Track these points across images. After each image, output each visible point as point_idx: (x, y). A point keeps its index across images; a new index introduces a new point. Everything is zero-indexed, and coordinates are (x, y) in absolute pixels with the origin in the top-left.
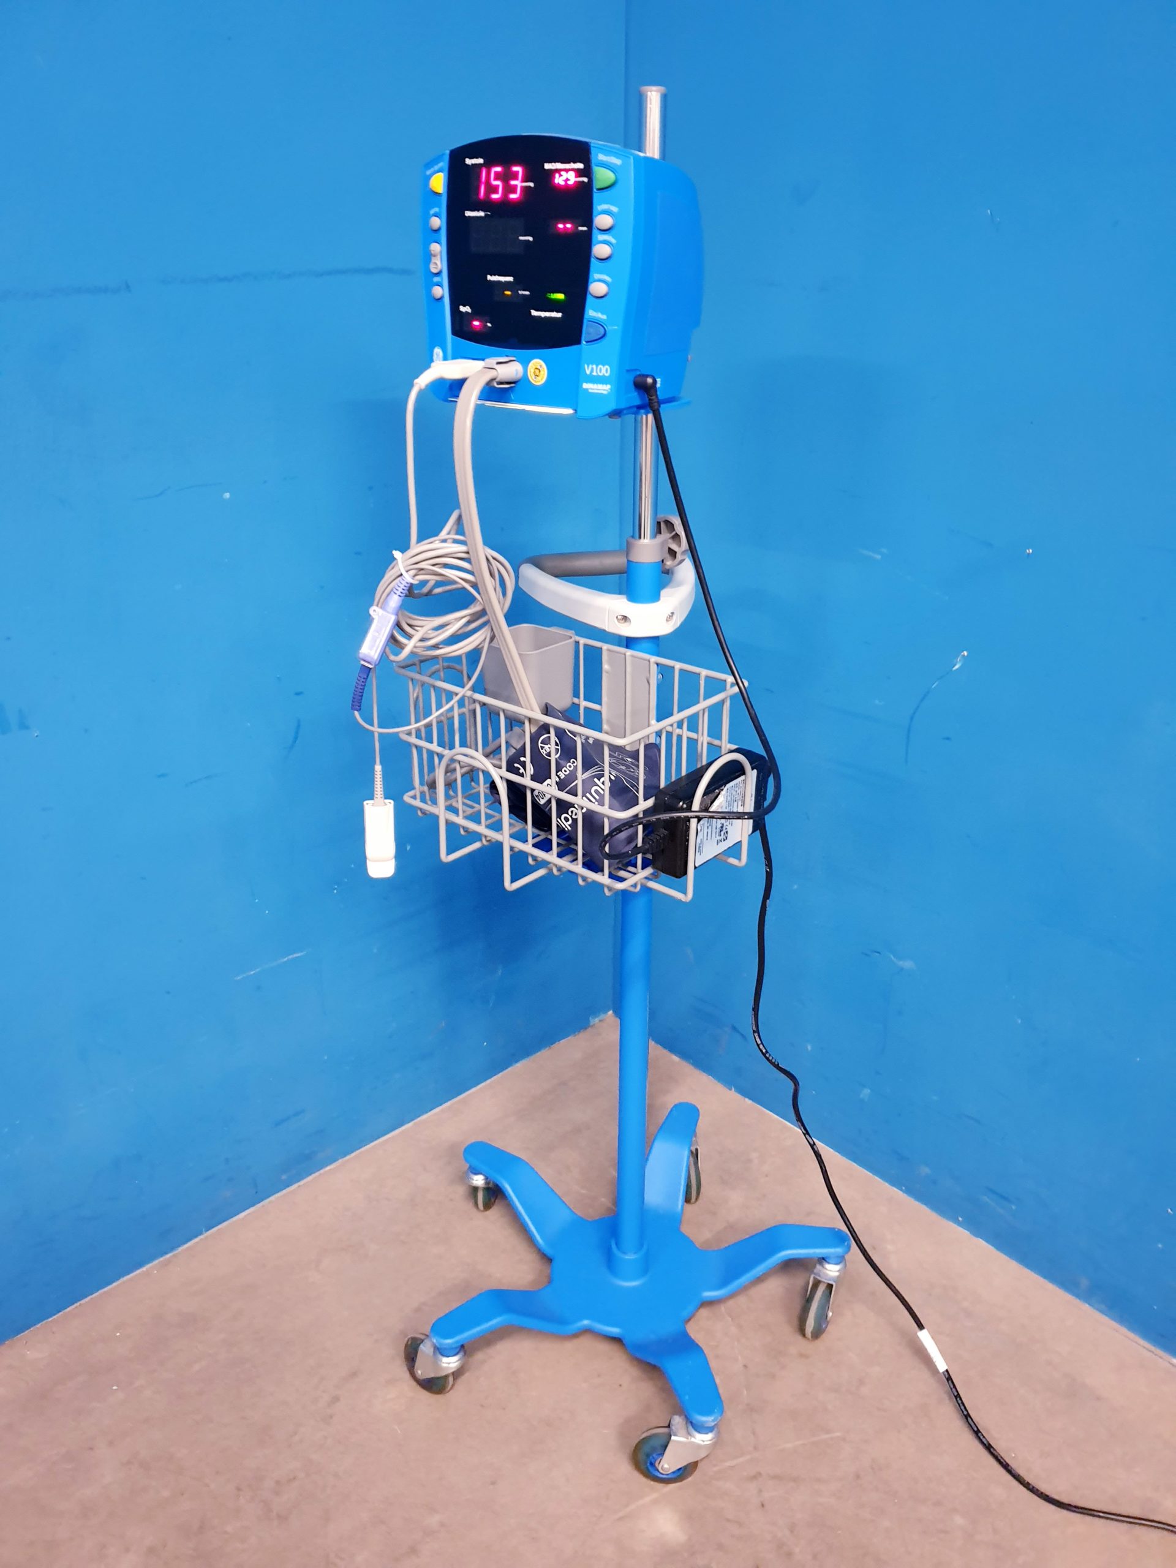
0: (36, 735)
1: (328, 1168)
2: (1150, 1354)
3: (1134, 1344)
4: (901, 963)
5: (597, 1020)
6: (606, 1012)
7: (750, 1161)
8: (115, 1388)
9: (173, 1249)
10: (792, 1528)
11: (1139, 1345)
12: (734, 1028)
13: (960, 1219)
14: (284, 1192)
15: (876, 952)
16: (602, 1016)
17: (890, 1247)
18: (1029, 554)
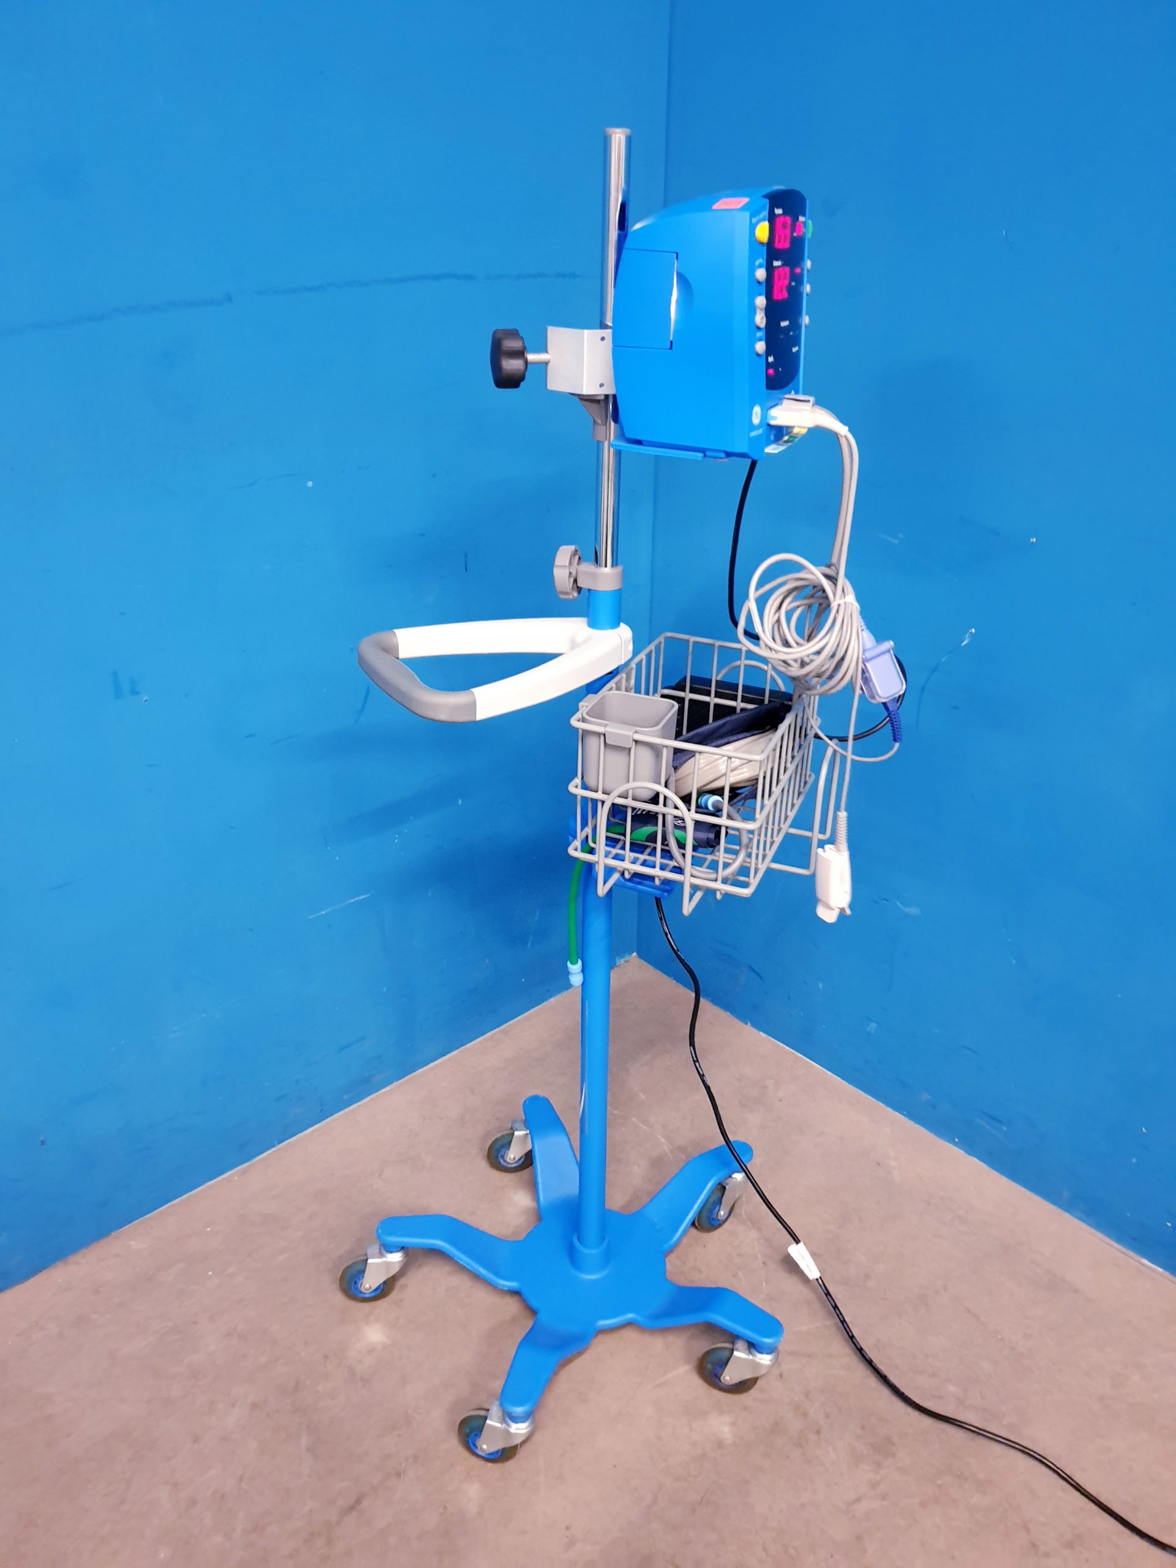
0: (144, 699)
1: (384, 1090)
2: (1122, 1255)
3: (1108, 1246)
4: (907, 910)
5: (622, 960)
6: (630, 954)
7: (766, 1087)
8: (210, 1273)
9: (249, 1160)
10: (807, 1394)
11: (1113, 1247)
12: (751, 969)
13: (957, 1140)
14: (347, 1110)
15: (885, 900)
16: (627, 958)
17: (893, 1163)
18: (1032, 543)
